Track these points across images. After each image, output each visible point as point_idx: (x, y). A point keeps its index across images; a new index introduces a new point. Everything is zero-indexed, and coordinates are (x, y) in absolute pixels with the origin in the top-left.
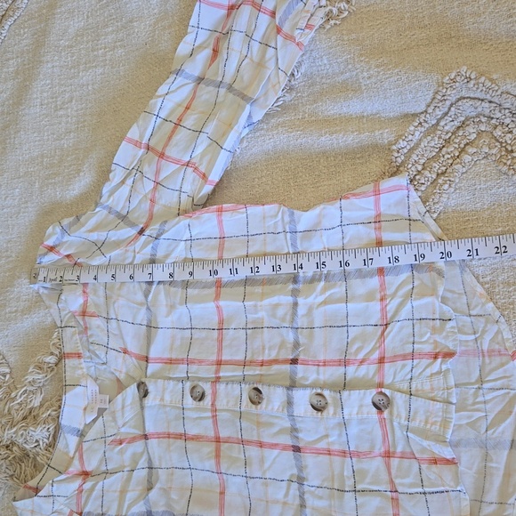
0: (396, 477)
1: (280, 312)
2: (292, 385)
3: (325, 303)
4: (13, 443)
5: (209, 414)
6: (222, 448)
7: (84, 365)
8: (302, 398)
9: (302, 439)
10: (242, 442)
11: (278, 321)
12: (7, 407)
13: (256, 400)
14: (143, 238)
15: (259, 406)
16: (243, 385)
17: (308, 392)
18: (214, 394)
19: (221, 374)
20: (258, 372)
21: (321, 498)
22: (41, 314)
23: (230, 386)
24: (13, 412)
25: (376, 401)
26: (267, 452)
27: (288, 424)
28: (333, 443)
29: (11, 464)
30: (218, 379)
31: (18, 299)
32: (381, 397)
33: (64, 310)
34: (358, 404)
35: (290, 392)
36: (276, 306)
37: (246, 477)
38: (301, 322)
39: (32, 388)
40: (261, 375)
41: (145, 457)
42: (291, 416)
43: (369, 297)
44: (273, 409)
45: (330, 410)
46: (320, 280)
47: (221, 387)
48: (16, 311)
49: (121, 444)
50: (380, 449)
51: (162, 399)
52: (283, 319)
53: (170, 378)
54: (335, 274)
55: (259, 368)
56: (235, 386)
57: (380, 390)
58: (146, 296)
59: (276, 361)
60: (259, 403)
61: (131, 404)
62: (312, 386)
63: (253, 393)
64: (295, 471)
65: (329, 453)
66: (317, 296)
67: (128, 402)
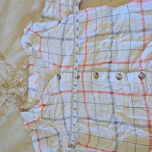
0: (148, 103)
1: (107, 45)
2: (110, 71)
3: (122, 41)
4: (14, 93)
5: (81, 83)
6: (85, 94)
7: (35, 68)
8: (113, 75)
9: (114, 90)
10: (92, 92)
11: (105, 49)
12: (13, 82)
13: (96, 77)
14: (60, 24)
15: (98, 79)
16: (92, 72)
17: (115, 73)
18: (82, 76)
19: (85, 69)
20: (97, 67)
21: (120, 109)
22: (22, 52)
23: (88, 73)
24: (14, 83)
25: (140, 76)
26: (101, 94)
27: (108, 85)
28: (125, 91)
29: (14, 100)
30: (84, 71)
31: (15, 48)
32: (142, 74)
33: (30, 50)
34: (133, 77)
35: (109, 73)
36: (105, 43)
37: (95, 103)
38: (113, 48)
39: (20, 76)
40: (99, 68)
41: (61, 100)
42: (109, 82)
43: (139, 39)
44: (102, 80)
45: (123, 79)
46: (121, 33)
47: (85, 74)
48: (15, 52)
49: (53, 95)
50: (142, 93)
51: (66, 79)
52: (107, 48)
53: (68, 72)
54: (127, 31)
55: (98, 66)
56: (89, 73)
57: (141, 72)
58: (61, 45)
59: (104, 63)
60: (98, 78)
61: (56, 82)
62: (117, 71)
63: (95, 75)
64: (111, 101)
65: (123, 94)
66: (120, 39)
67: (55, 81)
